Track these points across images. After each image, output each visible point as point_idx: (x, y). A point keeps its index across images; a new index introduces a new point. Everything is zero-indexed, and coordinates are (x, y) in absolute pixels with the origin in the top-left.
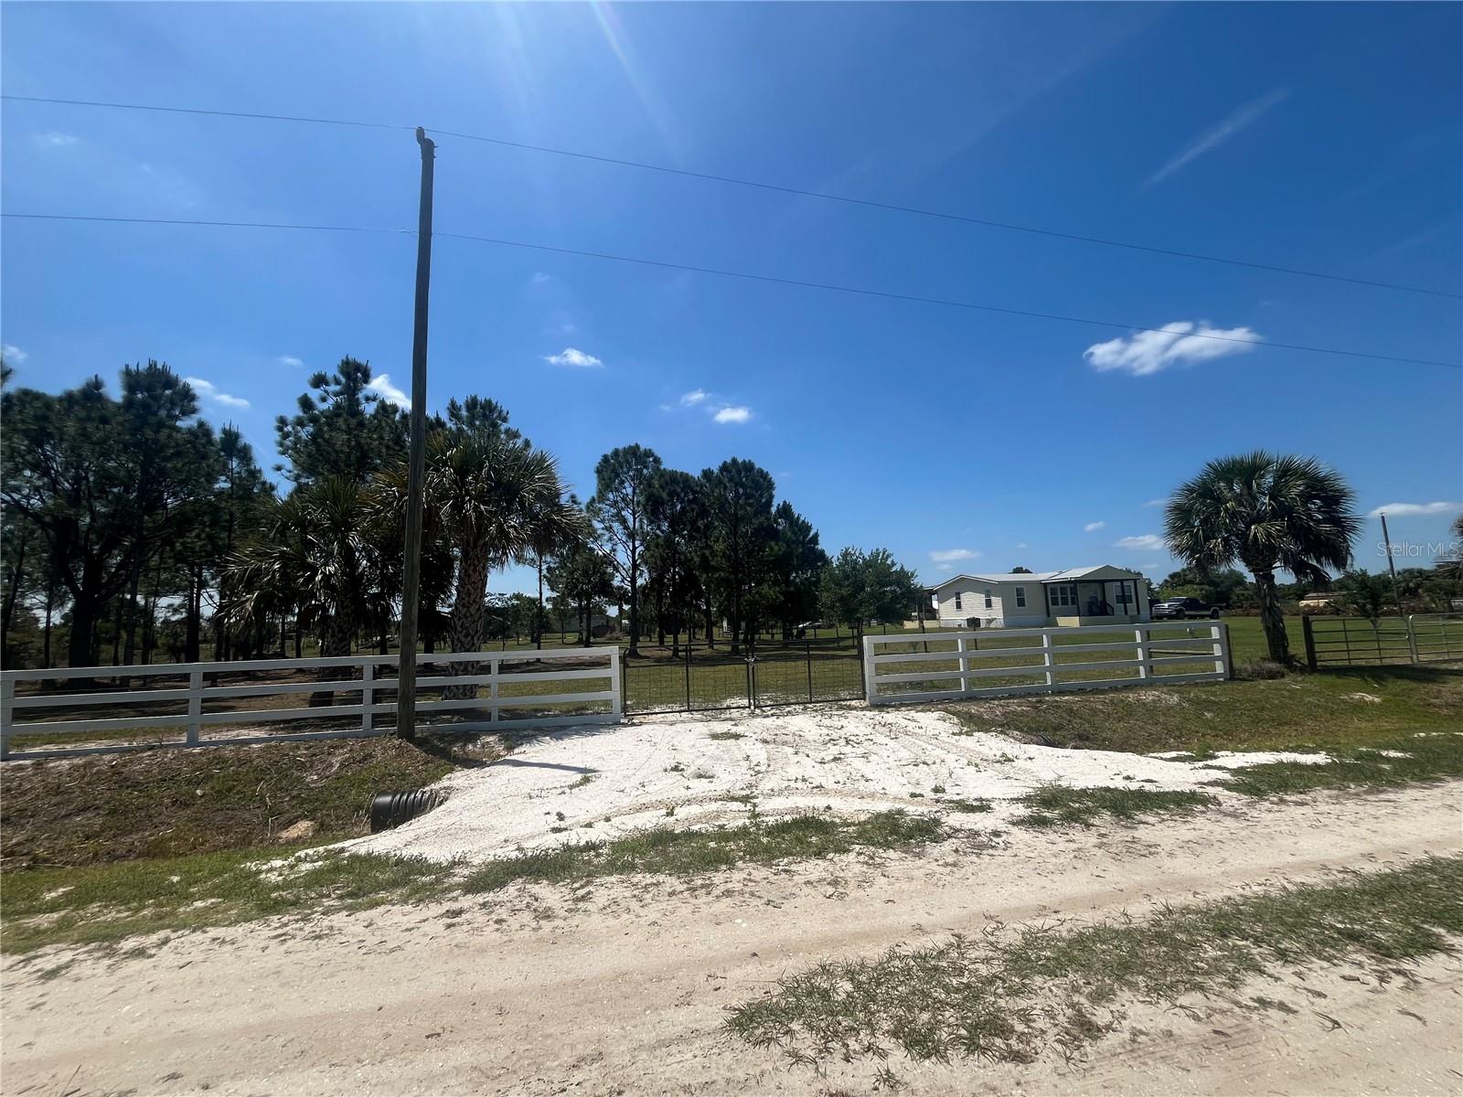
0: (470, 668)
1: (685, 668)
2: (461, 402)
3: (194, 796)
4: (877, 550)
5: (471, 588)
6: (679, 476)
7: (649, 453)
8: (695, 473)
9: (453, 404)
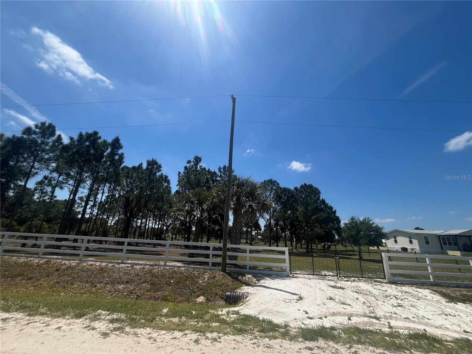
0: (236, 250)
1: (312, 258)
2: (222, 167)
3: (171, 282)
4: (366, 218)
5: (237, 224)
6: (287, 189)
7: (275, 182)
8: (292, 188)
9: (220, 167)
